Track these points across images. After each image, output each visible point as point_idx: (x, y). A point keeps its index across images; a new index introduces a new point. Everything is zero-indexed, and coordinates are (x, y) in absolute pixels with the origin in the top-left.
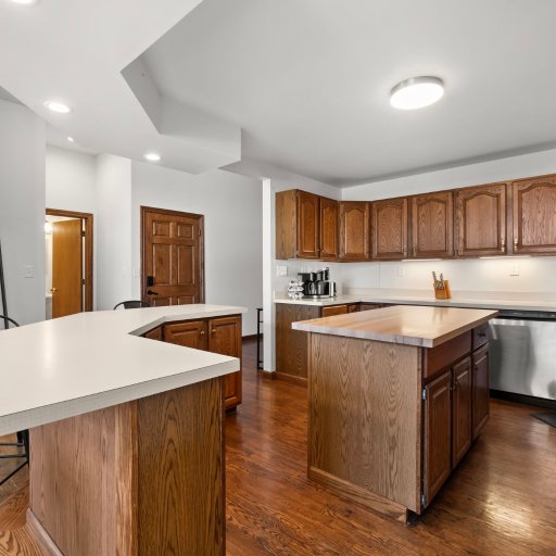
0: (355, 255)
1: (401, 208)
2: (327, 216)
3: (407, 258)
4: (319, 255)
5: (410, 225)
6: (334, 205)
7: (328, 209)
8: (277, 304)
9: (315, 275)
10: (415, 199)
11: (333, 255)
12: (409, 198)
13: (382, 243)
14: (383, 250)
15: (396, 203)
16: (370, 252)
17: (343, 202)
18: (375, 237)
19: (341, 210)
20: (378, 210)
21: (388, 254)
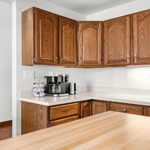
0: (91, 62)
1: (125, 24)
2: (66, 31)
3: (130, 64)
4: (59, 62)
5: (132, 37)
6: (74, 24)
7: (67, 26)
8: (22, 102)
9: (56, 78)
10: (135, 16)
11: (73, 63)
12: (131, 16)
13: (111, 53)
14: (112, 58)
15: (121, 20)
16: (102, 60)
17: (81, 22)
18: (106, 48)
19: (80, 28)
20: (108, 28)
21: (115, 61)
